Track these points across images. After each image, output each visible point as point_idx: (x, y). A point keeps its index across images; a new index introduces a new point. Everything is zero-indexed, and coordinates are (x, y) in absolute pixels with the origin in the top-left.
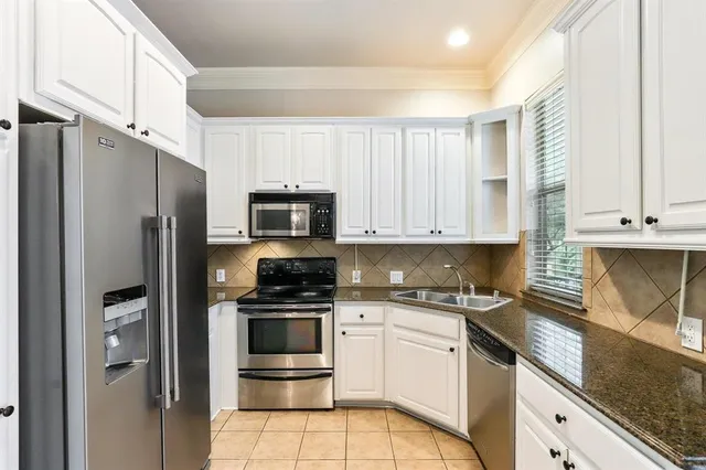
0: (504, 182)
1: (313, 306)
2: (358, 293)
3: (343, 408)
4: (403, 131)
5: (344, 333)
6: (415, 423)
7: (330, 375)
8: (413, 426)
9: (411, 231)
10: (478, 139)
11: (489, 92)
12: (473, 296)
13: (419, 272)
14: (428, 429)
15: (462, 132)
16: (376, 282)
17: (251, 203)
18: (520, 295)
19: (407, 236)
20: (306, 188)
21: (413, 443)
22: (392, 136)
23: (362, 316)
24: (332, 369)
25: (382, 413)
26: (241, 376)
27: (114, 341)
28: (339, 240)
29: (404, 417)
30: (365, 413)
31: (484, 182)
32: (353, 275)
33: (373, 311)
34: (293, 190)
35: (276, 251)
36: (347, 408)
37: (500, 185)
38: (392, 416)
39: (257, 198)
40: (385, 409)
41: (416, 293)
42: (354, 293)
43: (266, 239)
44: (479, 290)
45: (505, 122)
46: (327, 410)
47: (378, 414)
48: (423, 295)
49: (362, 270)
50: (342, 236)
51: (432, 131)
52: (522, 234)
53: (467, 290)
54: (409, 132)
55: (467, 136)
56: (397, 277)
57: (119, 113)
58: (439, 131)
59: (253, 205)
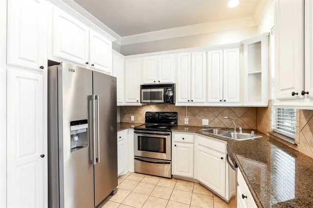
0: (260, 74)
1: (163, 133)
2: (187, 129)
3: (175, 179)
4: (207, 53)
5: (175, 146)
6: (207, 191)
7: (169, 163)
8: (205, 192)
9: (210, 100)
10: (246, 53)
11: (256, 28)
12: (241, 133)
13: (216, 120)
14: (212, 195)
15: (238, 50)
16: (195, 124)
17: (141, 89)
18: (268, 135)
19: (209, 103)
20: (163, 82)
21: (202, 200)
22: (201, 56)
23: (183, 139)
24: (171, 161)
25: (192, 184)
26: (135, 159)
27: (76, 138)
28: (177, 104)
29: (201, 188)
30: (184, 182)
31: (249, 74)
32: (185, 120)
33: (189, 137)
34: (158, 83)
35: (153, 109)
36: (178, 179)
37: (258, 75)
38: (196, 186)
39: (144, 87)
40: (194, 182)
41: (213, 130)
42: (185, 128)
43: (149, 104)
44: (244, 130)
45: (260, 42)
46: (169, 178)
47: (190, 184)
48: (216, 131)
49: (189, 118)
50: (178, 103)
51: (221, 52)
52: (270, 101)
53: (238, 130)
54: (209, 53)
55: (240, 52)
56: (205, 122)
57: (82, 59)
58: (225, 51)
59: (142, 90)
